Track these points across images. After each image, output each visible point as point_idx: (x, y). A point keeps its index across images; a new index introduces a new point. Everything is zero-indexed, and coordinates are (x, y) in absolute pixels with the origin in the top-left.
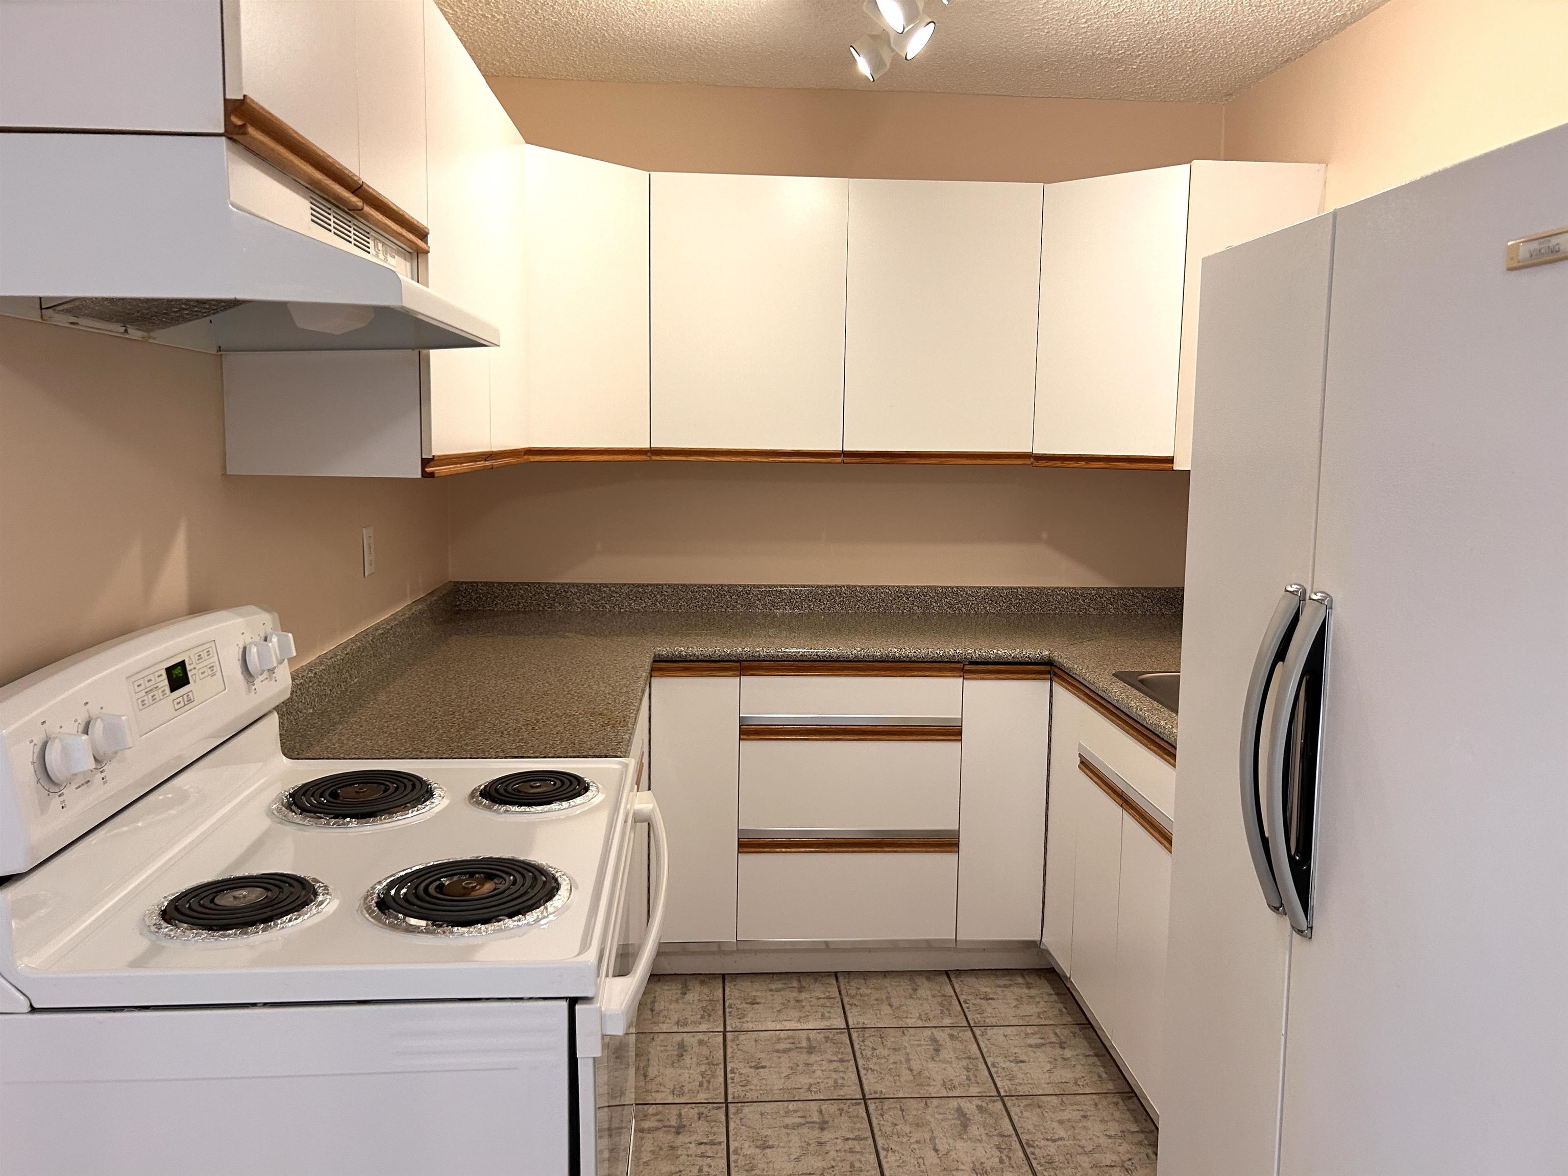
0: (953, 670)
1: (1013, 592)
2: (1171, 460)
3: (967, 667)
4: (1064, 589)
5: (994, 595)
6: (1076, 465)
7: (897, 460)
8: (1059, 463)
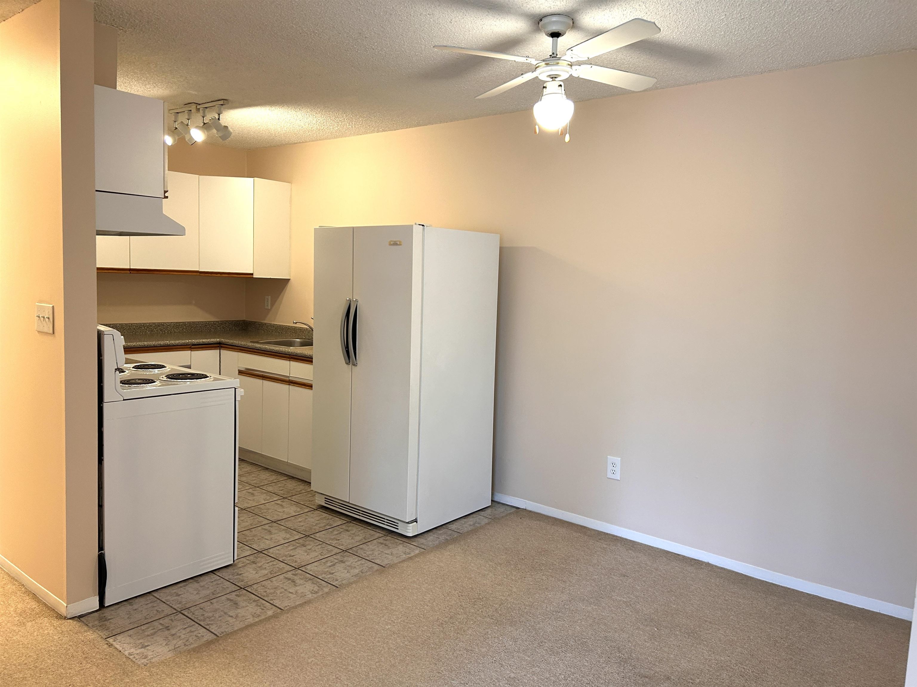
0: (187, 348)
1: (184, 323)
2: (252, 274)
3: (192, 347)
4: (202, 322)
5: (177, 325)
6: (217, 275)
7: (151, 272)
8: (210, 275)
